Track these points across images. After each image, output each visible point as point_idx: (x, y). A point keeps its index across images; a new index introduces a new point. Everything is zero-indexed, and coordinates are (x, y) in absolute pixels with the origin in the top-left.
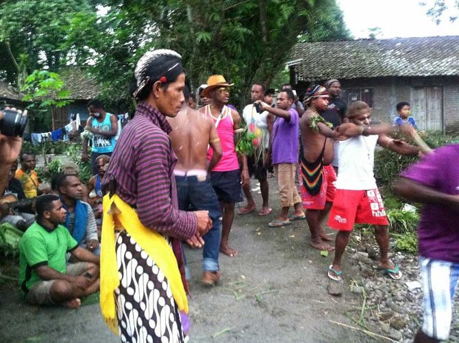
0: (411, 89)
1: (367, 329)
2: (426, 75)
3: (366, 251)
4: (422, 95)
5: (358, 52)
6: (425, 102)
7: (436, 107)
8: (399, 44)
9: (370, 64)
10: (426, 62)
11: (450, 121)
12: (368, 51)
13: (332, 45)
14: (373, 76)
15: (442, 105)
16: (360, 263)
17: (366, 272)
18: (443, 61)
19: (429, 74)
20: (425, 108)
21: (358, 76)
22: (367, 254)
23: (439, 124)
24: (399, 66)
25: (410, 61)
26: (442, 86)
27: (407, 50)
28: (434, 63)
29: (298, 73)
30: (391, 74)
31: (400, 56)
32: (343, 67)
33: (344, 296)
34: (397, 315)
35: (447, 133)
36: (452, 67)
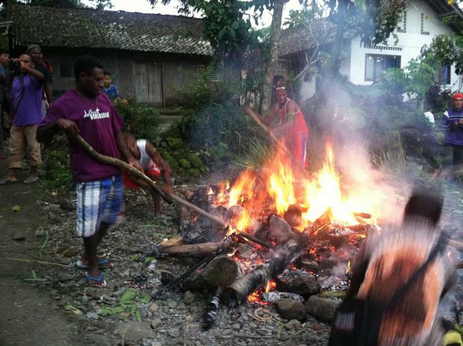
0: (133, 63)
1: (41, 260)
2: (146, 50)
3: (58, 204)
4: (143, 69)
5: (81, 21)
6: (146, 76)
7: (157, 81)
8: (122, 18)
9: (93, 34)
10: (146, 38)
11: (169, 94)
12: (92, 21)
13: (54, 11)
14: (95, 46)
15: (162, 79)
16: (50, 213)
17: (54, 220)
18: (162, 38)
19: (149, 49)
20: (146, 81)
21: (80, 45)
22: (59, 206)
23: (159, 97)
24: (121, 39)
25: (132, 35)
26: (161, 62)
27: (129, 25)
28: (154, 40)
29: (15, 36)
30: (113, 46)
31: (123, 30)
32: (66, 35)
33: (28, 239)
34: (72, 247)
35: (167, 106)
36: (169, 45)
